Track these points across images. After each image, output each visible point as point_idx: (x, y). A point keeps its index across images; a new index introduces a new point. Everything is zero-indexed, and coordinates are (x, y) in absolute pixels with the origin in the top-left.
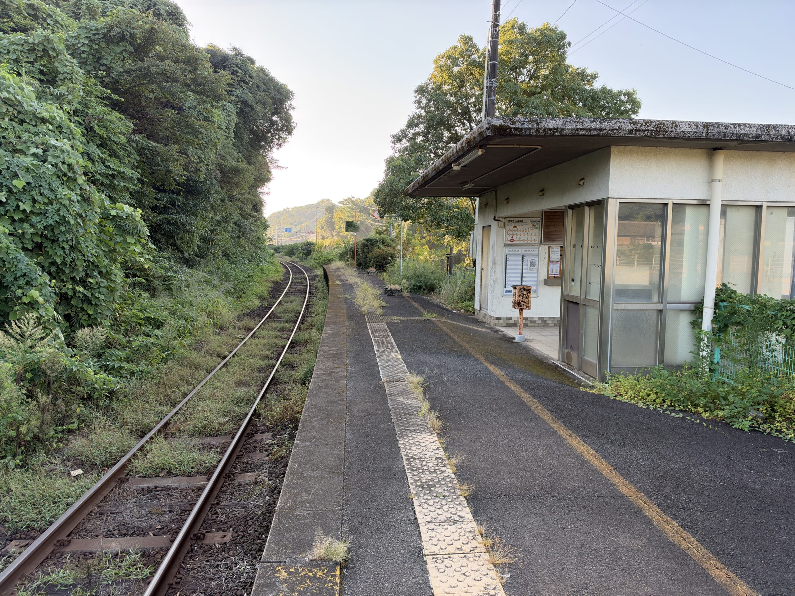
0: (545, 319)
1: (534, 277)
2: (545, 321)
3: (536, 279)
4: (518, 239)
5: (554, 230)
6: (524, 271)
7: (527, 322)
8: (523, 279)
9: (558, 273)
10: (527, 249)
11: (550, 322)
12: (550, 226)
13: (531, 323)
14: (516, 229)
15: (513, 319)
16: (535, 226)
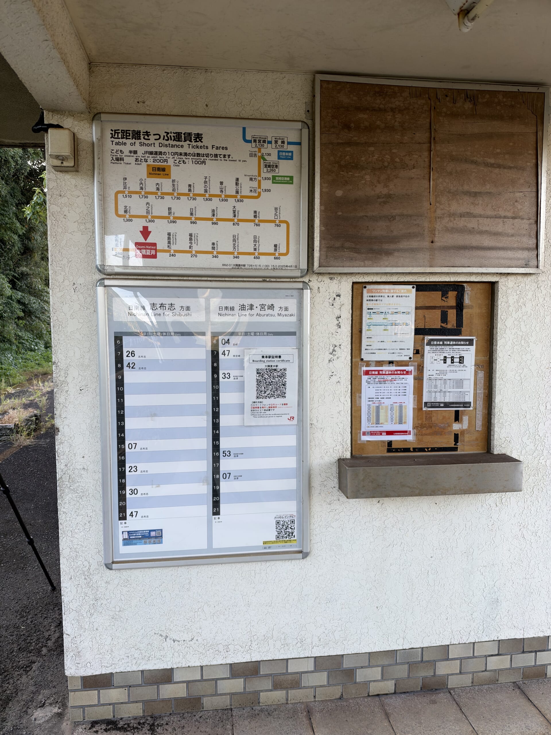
0: (346, 665)
1: (282, 452)
2: (350, 673)
3: (291, 462)
4: (182, 243)
5: (380, 189)
6: (224, 420)
7: (256, 684)
8: (225, 465)
9: (408, 426)
10: (235, 303)
11: (375, 673)
12: (357, 167)
13: (276, 686)
14: (166, 185)
15: (177, 677)
16: (271, 167)
